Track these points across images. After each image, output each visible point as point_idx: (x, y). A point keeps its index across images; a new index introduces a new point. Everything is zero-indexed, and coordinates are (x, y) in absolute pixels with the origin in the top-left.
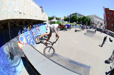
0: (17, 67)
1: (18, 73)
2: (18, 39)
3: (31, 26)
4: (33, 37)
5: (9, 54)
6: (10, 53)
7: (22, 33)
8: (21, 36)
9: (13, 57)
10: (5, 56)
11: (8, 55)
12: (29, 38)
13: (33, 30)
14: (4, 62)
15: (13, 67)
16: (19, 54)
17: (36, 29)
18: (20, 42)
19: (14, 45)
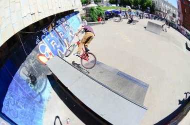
0: (43, 93)
1: (45, 103)
2: (38, 51)
3: (53, 24)
4: (59, 40)
5: (29, 78)
6: (30, 76)
7: (41, 40)
8: (40, 44)
9: (36, 79)
10: (24, 84)
11: (28, 80)
12: (54, 43)
13: (59, 29)
14: (24, 93)
16: (44, 72)
17: (63, 25)
18: (41, 54)
19: (33, 62)
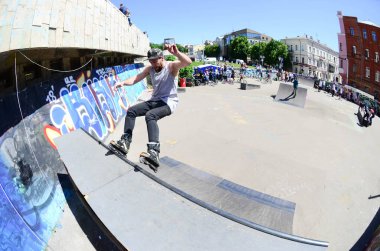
0: (43, 211)
1: (46, 233)
2: (46, 115)
3: (89, 73)
4: (96, 108)
5: (17, 167)
6: (20, 163)
7: (58, 97)
8: (55, 105)
9: (31, 175)
10: (4, 174)
11: (15, 170)
12: (83, 111)
13: (98, 86)
15: (30, 212)
16: (51, 166)
17: (108, 81)
18: (51, 126)
19: (32, 136)
